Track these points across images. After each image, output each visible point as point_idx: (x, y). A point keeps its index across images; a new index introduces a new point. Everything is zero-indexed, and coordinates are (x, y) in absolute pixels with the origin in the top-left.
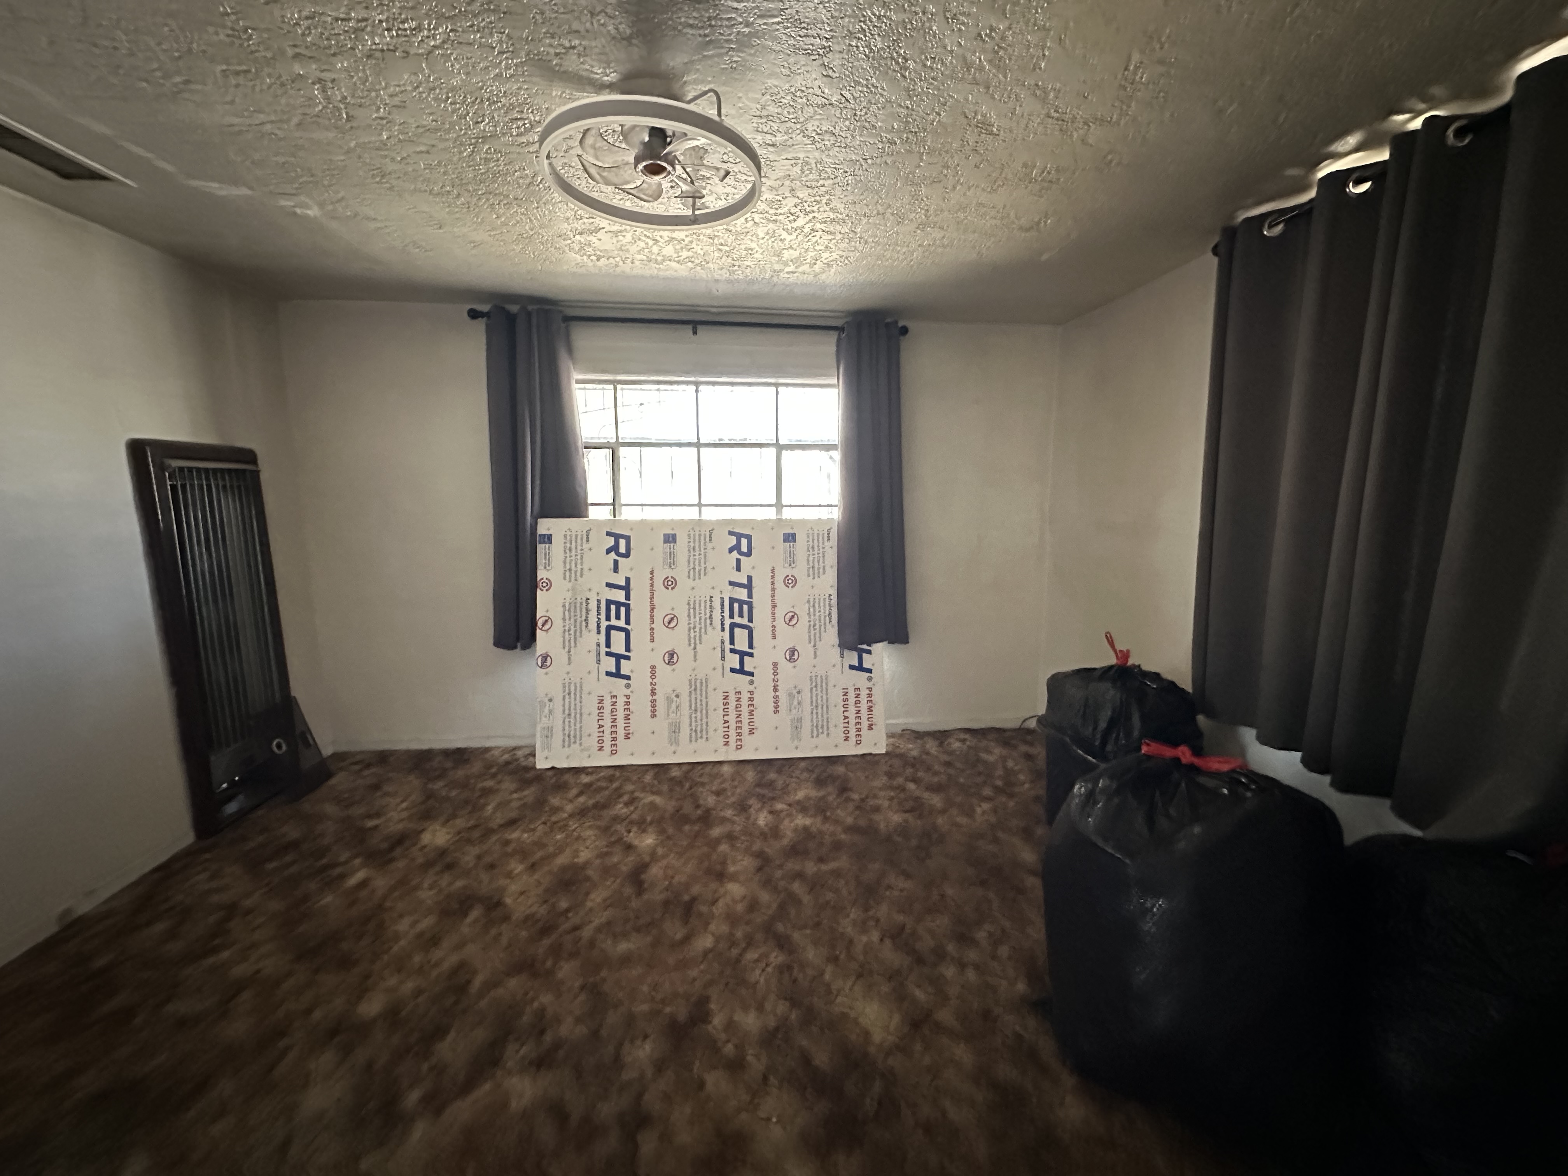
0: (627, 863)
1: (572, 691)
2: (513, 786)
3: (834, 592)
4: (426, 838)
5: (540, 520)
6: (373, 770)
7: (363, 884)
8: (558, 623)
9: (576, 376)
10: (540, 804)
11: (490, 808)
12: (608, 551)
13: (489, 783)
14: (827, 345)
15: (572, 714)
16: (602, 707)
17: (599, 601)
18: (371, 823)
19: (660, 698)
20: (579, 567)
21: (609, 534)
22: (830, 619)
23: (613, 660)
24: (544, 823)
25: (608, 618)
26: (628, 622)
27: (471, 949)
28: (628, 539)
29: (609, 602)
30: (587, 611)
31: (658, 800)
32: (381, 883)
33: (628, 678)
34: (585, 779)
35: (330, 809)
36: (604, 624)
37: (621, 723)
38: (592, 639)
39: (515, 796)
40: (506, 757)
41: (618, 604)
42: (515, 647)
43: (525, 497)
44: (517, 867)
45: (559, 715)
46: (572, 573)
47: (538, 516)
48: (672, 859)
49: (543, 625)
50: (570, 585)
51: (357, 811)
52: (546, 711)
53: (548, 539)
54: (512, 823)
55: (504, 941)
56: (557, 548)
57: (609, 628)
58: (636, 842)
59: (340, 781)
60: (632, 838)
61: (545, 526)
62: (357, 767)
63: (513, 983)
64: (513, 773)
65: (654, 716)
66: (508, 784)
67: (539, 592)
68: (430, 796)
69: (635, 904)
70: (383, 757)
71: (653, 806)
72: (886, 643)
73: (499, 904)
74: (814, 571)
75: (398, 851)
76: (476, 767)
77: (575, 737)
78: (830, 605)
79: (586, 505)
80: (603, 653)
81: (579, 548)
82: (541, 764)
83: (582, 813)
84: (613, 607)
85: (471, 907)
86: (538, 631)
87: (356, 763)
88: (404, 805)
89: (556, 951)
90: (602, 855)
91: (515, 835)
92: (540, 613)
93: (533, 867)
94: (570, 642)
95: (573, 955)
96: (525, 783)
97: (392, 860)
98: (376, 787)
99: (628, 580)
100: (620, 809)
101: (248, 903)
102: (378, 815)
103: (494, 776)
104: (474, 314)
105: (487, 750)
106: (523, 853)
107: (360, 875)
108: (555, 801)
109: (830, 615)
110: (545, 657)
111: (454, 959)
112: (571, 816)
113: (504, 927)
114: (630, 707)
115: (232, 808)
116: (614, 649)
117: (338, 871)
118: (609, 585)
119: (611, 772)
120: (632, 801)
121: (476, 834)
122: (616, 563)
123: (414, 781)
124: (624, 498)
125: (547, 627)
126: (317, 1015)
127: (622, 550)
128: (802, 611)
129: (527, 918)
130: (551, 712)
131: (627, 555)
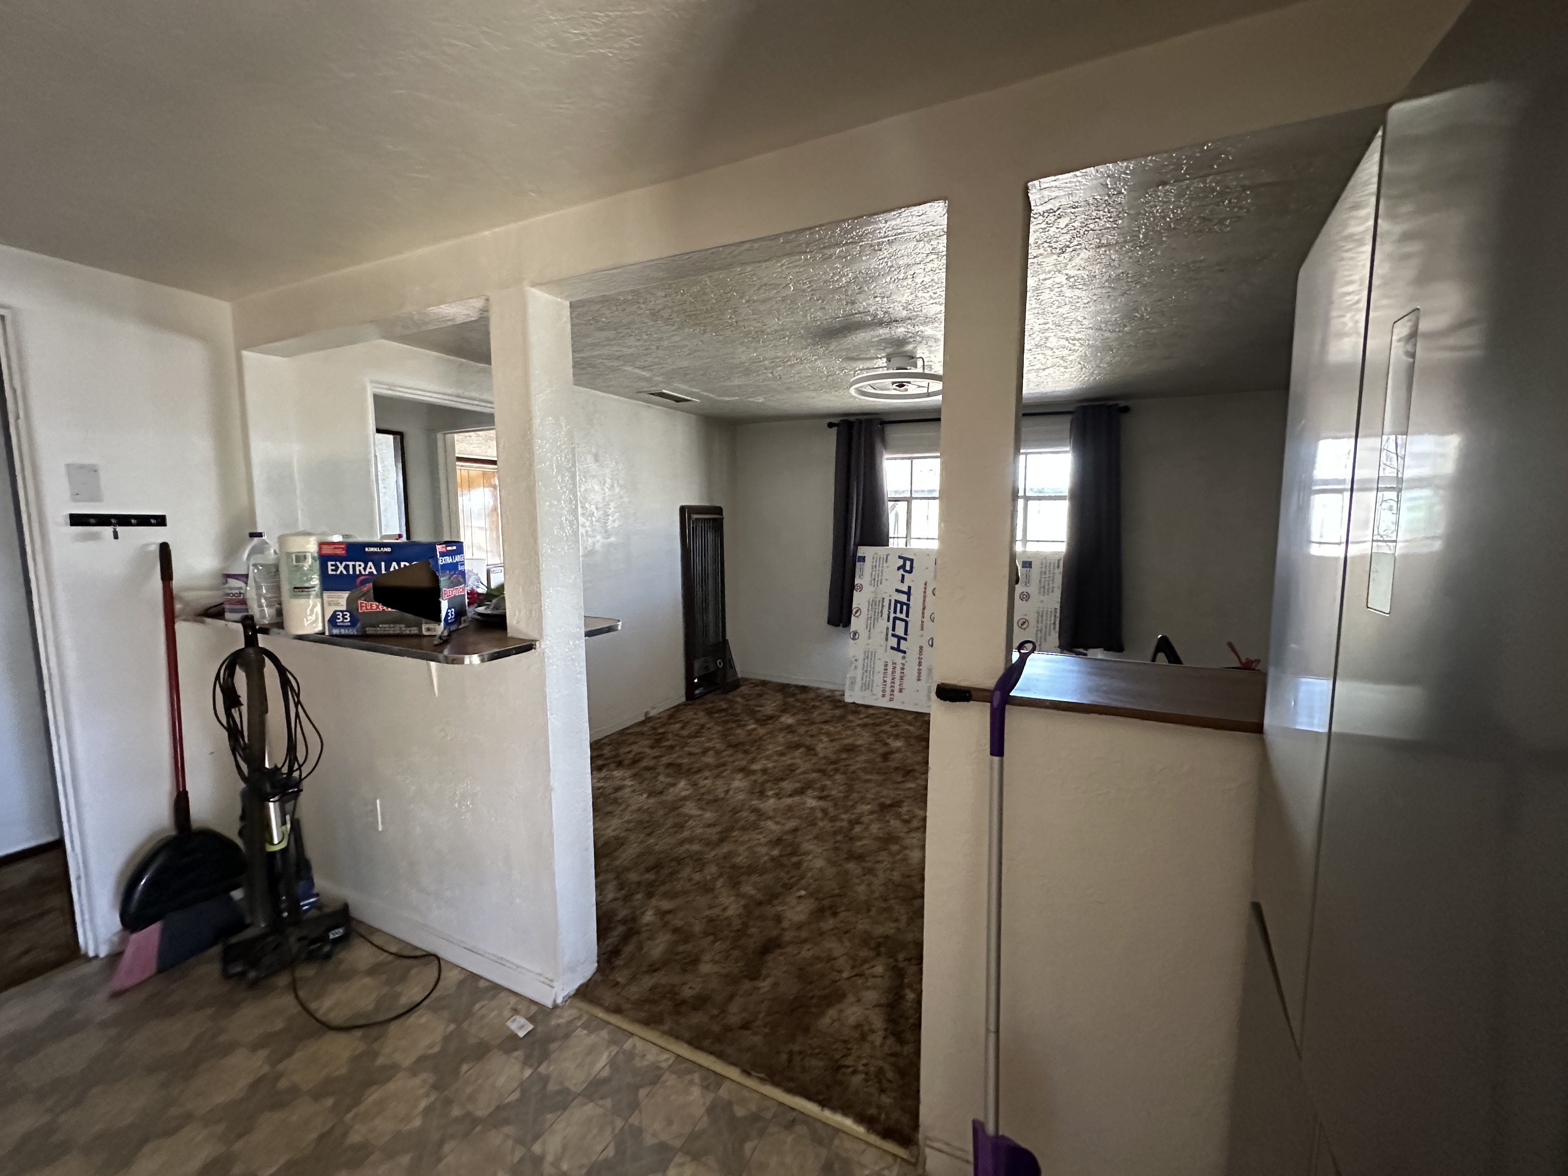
0: (883, 750)
1: (870, 656)
2: (830, 707)
3: (1058, 606)
4: (783, 719)
5: (859, 548)
6: (760, 688)
7: (754, 730)
8: (864, 610)
9: (886, 456)
10: (842, 718)
11: (816, 713)
12: (899, 569)
13: (817, 704)
14: (1064, 424)
15: (868, 670)
16: (887, 669)
17: (890, 601)
18: (758, 709)
19: (924, 668)
20: (880, 578)
21: (900, 557)
22: (1055, 626)
23: (896, 640)
24: (843, 725)
25: (895, 612)
26: (907, 616)
27: (798, 761)
28: (912, 561)
29: (896, 602)
30: (883, 606)
31: (911, 728)
32: (762, 731)
33: (904, 652)
34: (871, 711)
35: (739, 700)
36: (892, 615)
37: (897, 682)
38: (883, 624)
39: (830, 712)
40: (828, 694)
41: (902, 604)
42: (839, 626)
43: (850, 534)
44: (825, 739)
45: (860, 672)
46: (876, 581)
47: (857, 545)
48: (909, 754)
49: (856, 613)
50: (873, 589)
51: (752, 703)
52: (853, 666)
53: (863, 559)
54: (825, 722)
55: (813, 762)
56: (867, 566)
57: (895, 619)
58: (890, 743)
59: (744, 689)
60: (890, 741)
61: (863, 551)
62: (752, 685)
63: (814, 775)
64: (832, 701)
65: (919, 680)
66: (827, 706)
67: (855, 592)
68: (785, 704)
69: (881, 765)
70: (764, 683)
71: (908, 731)
72: (1102, 649)
73: (813, 749)
74: (1044, 589)
75: (770, 722)
76: (811, 695)
77: (869, 685)
78: (1055, 616)
79: (888, 538)
80: (890, 635)
81: (881, 565)
82: (848, 699)
83: (865, 725)
84: (899, 605)
85: (800, 747)
86: (853, 618)
87: (751, 683)
88: (774, 705)
89: (837, 770)
90: (870, 744)
91: (827, 727)
92: (855, 605)
93: (832, 741)
94: (870, 626)
95: (844, 773)
96: (837, 707)
97: (766, 724)
98: (760, 695)
99: (909, 588)
100: (887, 728)
101: (708, 726)
102: (761, 706)
103: (821, 701)
104: (831, 425)
105: (818, 689)
106: (828, 734)
107: (753, 726)
108: (851, 717)
109: (1054, 623)
110: (855, 633)
111: (790, 762)
112: (859, 725)
113: (814, 757)
114: (904, 671)
115: (697, 692)
116: (897, 632)
117: (743, 723)
118: (897, 591)
119: (887, 711)
120: (896, 726)
121: (807, 723)
122: (903, 576)
123: (779, 696)
124: (914, 534)
125: (857, 615)
126: (737, 763)
127: (908, 568)
128: (1032, 618)
129: (824, 758)
130: (856, 667)
131: (910, 572)
